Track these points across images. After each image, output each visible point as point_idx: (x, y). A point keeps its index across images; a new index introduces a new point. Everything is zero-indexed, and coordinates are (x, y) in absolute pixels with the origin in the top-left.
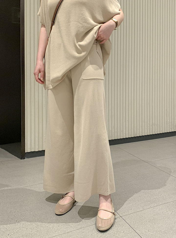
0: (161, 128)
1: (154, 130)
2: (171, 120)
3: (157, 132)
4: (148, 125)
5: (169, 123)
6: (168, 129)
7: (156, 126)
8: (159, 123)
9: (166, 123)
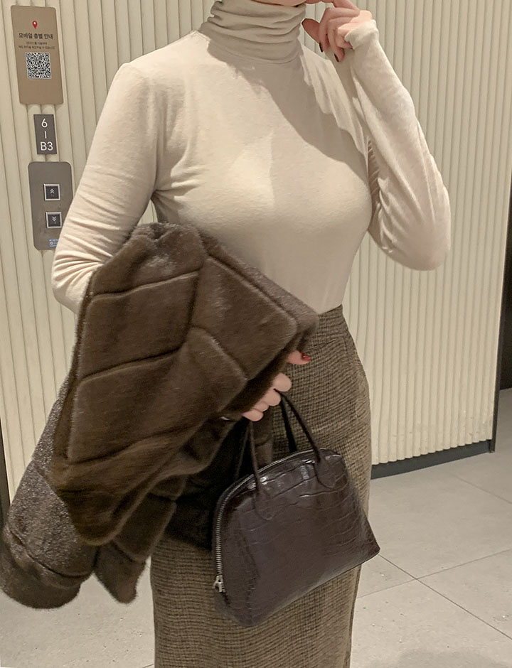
0: (440, 436)
1: (417, 445)
2: (471, 410)
3: (427, 448)
4: (402, 432)
5: (467, 418)
6: (462, 435)
7: (425, 433)
8: (433, 423)
9: (456, 418)
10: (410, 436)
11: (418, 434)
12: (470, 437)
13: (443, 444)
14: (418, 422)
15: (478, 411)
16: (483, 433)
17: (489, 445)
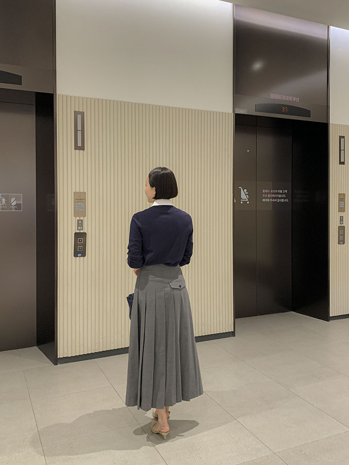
10: (200, 327)
11: (203, 327)
12: (224, 330)
13: (214, 332)
14: (203, 321)
15: (227, 319)
16: (230, 329)
17: (233, 334)
